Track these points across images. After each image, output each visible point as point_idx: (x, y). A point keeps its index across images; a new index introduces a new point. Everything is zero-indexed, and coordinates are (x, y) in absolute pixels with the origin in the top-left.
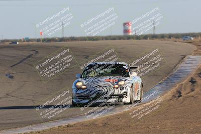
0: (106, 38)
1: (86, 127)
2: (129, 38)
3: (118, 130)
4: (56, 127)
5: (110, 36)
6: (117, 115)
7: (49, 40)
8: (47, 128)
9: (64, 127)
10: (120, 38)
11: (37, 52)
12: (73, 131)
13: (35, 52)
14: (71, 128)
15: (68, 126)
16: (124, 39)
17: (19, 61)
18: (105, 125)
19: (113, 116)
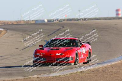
0: (105, 19)
1: (93, 72)
2: (119, 18)
3: (112, 74)
4: (75, 72)
5: (108, 18)
6: (112, 65)
7: (71, 20)
8: (69, 73)
9: (79, 73)
10: (114, 18)
11: (63, 27)
12: (84, 75)
13: (62, 27)
14: (83, 73)
15: (82, 72)
16: (116, 19)
17: (52, 33)
18: (104, 71)
19: (109, 66)
